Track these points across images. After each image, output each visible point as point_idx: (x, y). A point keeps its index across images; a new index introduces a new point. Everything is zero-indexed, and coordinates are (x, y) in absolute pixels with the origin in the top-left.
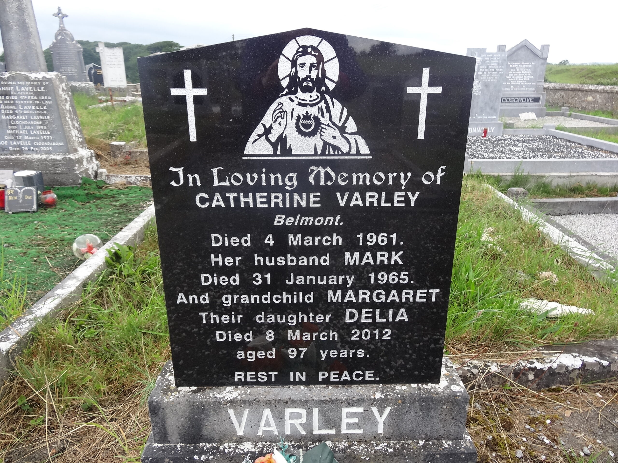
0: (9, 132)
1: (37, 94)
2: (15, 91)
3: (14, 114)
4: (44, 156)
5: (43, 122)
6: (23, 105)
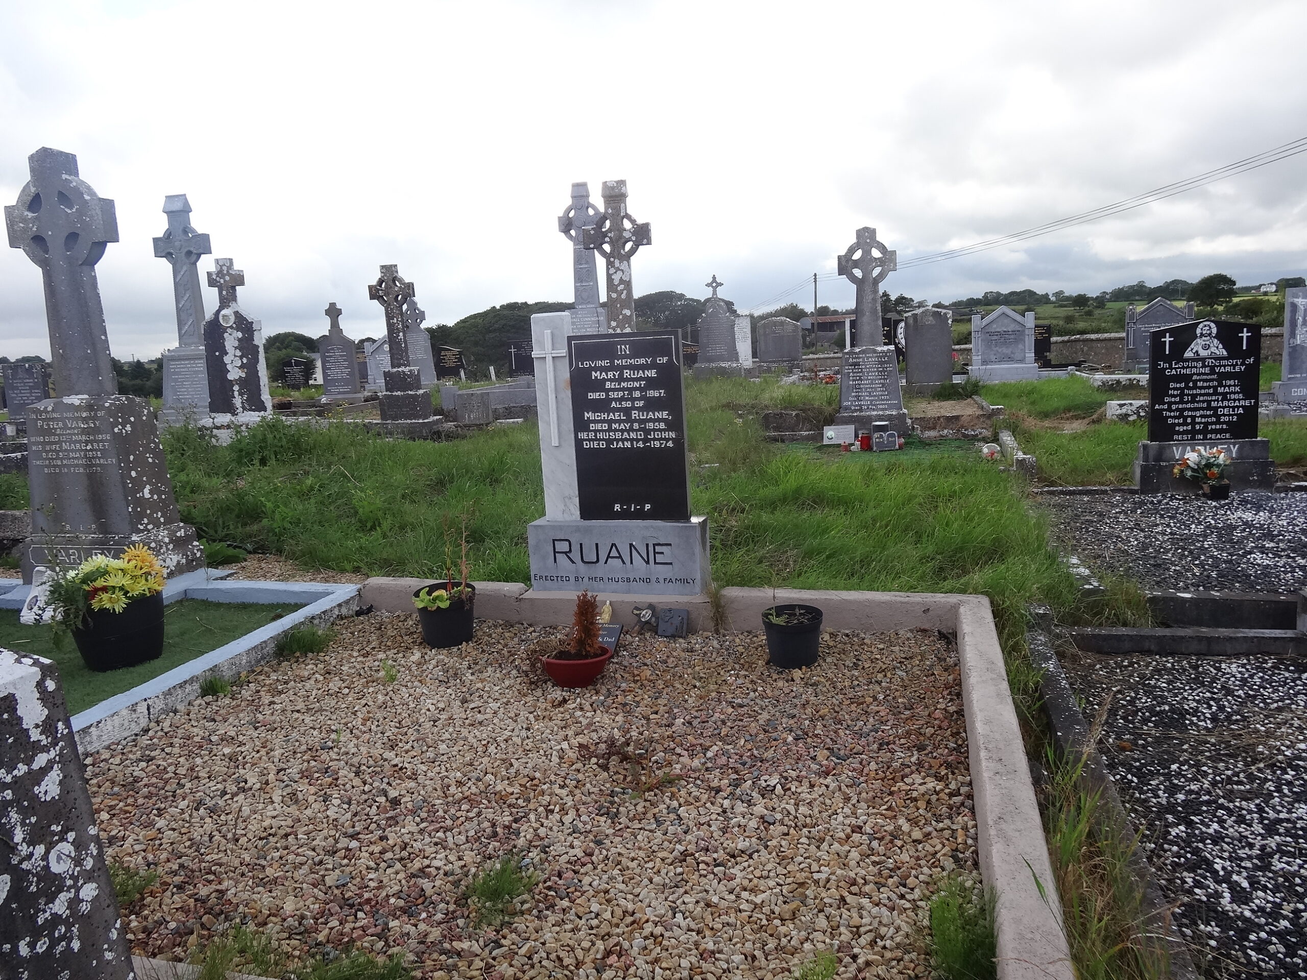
0: (853, 394)
1: (881, 363)
2: (864, 361)
3: (860, 379)
4: (881, 413)
5: (883, 385)
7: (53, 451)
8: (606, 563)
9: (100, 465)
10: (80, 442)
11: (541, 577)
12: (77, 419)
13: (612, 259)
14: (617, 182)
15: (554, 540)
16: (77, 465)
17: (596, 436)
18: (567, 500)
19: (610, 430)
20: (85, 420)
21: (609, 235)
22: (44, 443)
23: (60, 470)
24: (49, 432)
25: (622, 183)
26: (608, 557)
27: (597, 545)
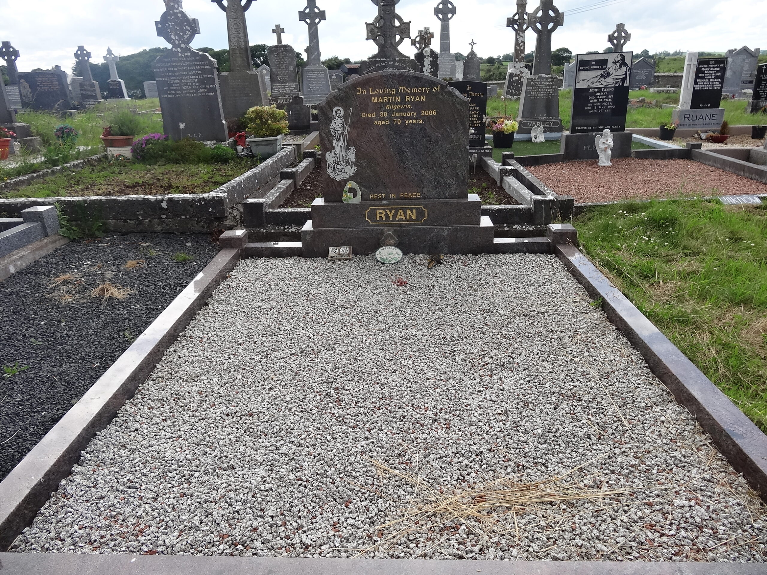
7: (535, 92)
10: (546, 89)
15: (685, 115)
16: (543, 96)
17: (699, 86)
18: (687, 104)
19: (703, 84)
21: (518, 21)
23: (536, 98)
24: (535, 86)
27: (697, 116)
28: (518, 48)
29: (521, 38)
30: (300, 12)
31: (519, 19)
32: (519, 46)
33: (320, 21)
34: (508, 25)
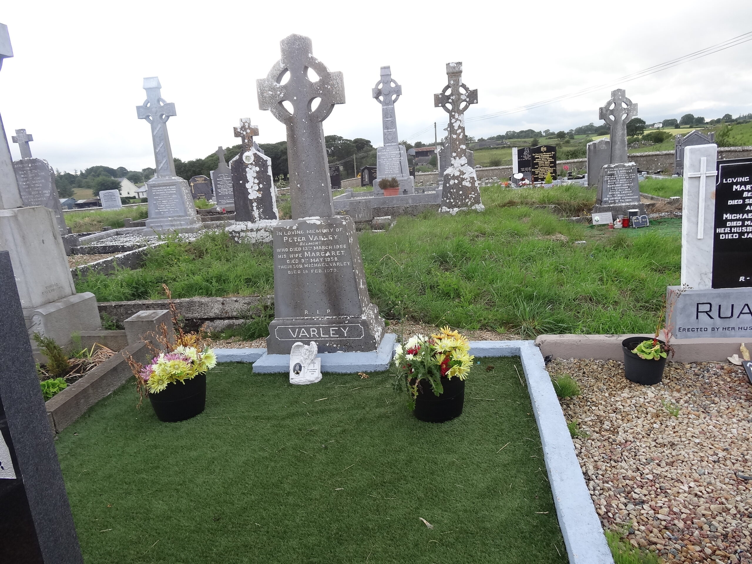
0: (610, 193)
1: (628, 173)
2: (617, 173)
3: (614, 184)
4: (628, 204)
5: (629, 187)
6: (619, 180)
7: (296, 258)
8: (738, 317)
9: (337, 267)
10: (320, 251)
11: (685, 329)
12: (318, 235)
13: (453, 113)
14: (457, 63)
15: (698, 304)
16: (317, 268)
17: (731, 230)
18: (703, 275)
19: (743, 225)
20: (324, 235)
21: (452, 97)
22: (289, 253)
23: (302, 272)
24: (294, 244)
25: (460, 63)
26: (741, 313)
27: (733, 305)
28: (455, 136)
29: (458, 122)
30: (138, 108)
31: (452, 94)
32: (456, 134)
33: (168, 117)
34: (436, 105)
